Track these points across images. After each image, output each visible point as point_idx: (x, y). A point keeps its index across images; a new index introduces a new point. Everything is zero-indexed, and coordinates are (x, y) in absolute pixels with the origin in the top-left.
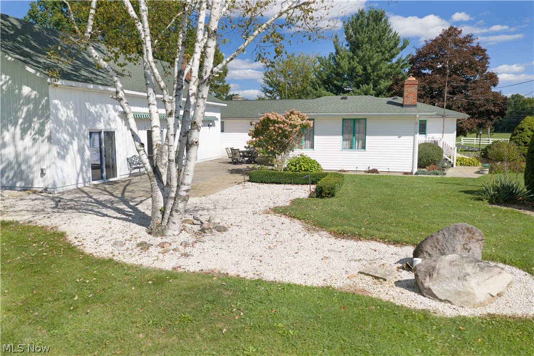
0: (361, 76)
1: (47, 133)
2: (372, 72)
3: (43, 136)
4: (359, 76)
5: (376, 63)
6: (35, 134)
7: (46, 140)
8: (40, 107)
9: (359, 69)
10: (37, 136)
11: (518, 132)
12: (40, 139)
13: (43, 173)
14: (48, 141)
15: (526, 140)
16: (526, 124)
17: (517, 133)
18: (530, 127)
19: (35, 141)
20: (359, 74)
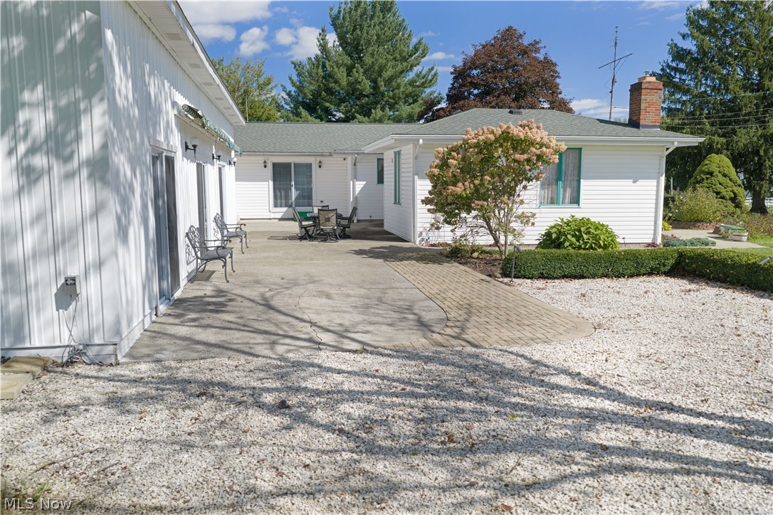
0: (367, 96)
1: (86, 149)
2: (386, 91)
3: (70, 158)
4: (365, 96)
5: (392, 76)
6: (32, 151)
7: (85, 173)
8: (60, 46)
9: (366, 85)
10: (39, 161)
11: (704, 177)
12: (58, 169)
13: (68, 291)
14: (90, 176)
15: (719, 190)
16: (715, 165)
17: (703, 179)
18: (721, 169)
19: (33, 177)
20: (364, 93)
